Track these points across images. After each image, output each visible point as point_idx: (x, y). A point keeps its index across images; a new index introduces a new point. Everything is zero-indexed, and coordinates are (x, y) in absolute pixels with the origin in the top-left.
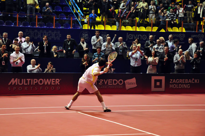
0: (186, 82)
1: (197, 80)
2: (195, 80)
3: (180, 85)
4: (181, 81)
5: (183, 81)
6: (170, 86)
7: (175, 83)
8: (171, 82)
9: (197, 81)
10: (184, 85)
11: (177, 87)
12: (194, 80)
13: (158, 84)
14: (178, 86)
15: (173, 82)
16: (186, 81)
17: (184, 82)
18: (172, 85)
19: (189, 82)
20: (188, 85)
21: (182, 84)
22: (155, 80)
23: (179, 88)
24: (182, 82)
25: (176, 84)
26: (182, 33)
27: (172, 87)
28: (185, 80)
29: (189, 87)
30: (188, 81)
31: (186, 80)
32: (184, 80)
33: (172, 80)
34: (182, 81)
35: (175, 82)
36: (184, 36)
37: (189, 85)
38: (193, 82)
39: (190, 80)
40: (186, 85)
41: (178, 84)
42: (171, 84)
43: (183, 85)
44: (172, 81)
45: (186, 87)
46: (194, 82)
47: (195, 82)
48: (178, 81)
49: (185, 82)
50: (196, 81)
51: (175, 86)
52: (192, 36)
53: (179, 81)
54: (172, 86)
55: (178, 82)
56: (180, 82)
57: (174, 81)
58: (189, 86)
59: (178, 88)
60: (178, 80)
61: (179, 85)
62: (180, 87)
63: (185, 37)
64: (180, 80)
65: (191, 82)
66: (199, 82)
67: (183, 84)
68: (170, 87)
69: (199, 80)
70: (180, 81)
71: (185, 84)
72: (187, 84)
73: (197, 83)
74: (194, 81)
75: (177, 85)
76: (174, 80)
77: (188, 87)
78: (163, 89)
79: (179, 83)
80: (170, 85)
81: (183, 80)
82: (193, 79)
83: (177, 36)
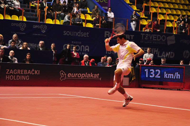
0: (25, 74)
1: (37, 71)
2: (36, 71)
3: (18, 77)
4: (19, 72)
5: (22, 72)
6: (7, 77)
7: (13, 73)
8: (7, 73)
9: (38, 72)
10: (23, 76)
11: (14, 79)
12: (34, 71)
14: (16, 78)
15: (10, 72)
16: (25, 72)
17: (22, 73)
18: (9, 76)
19: (28, 73)
20: (28, 77)
21: (20, 75)
23: (16, 80)
24: (20, 74)
25: (13, 75)
26: (23, 22)
27: (9, 79)
28: (24, 71)
30: (27, 72)
31: (25, 71)
32: (22, 71)
33: (9, 70)
34: (20, 72)
35: (12, 72)
36: (25, 25)
37: (29, 76)
38: (33, 73)
39: (29, 71)
40: (25, 76)
42: (8, 75)
43: (21, 76)
44: (9, 72)
45: (25, 79)
46: (34, 73)
47: (35, 74)
48: (16, 72)
49: (24, 73)
50: (36, 72)
51: (12, 77)
52: (34, 27)
53: (17, 71)
54: (9, 77)
55: (15, 73)
56: (18, 73)
57: (11, 72)
58: (28, 78)
59: (16, 79)
60: (15, 71)
61: (17, 76)
62: (18, 78)
63: (26, 27)
64: (18, 70)
65: (30, 73)
66: (39, 74)
67: (22, 75)
68: (6, 79)
69: (39, 71)
70: (18, 72)
71: (24, 75)
72: (26, 75)
73: (37, 74)
74: (34, 72)
75: (14, 76)
76: (11, 70)
77: (28, 79)
79: (17, 75)
80: (7, 76)
81: (22, 70)
82: (33, 70)
83: (17, 26)
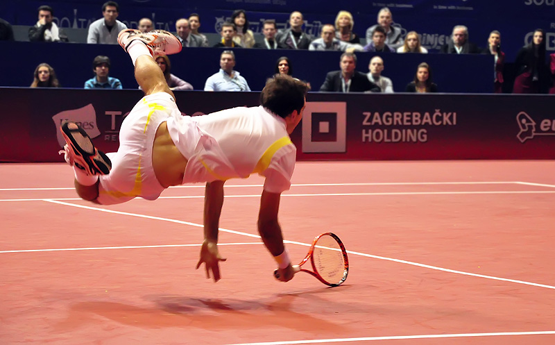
0: (414, 123)
1: (450, 114)
2: (445, 114)
3: (396, 134)
4: (399, 119)
5: (405, 118)
6: (364, 135)
7: (380, 123)
8: (365, 123)
9: (451, 118)
10: (409, 131)
11: (386, 140)
12: (440, 115)
13: (324, 127)
14: (389, 136)
15: (374, 121)
16: (414, 118)
17: (408, 121)
18: (370, 131)
19: (424, 121)
20: (423, 133)
21: (401, 127)
22: (313, 114)
23: (391, 142)
24: (400, 123)
25: (383, 127)
27: (370, 140)
28: (411, 116)
29: (425, 140)
30: (422, 118)
31: (416, 116)
32: (408, 116)
33: (369, 114)
34: (402, 120)
35: (379, 121)
37: (425, 131)
38: (437, 121)
39: (427, 114)
40: (415, 131)
41: (390, 128)
42: (367, 128)
43: (404, 131)
44: (370, 120)
45: (414, 140)
46: (440, 123)
47: (445, 123)
48: (390, 119)
49: (410, 121)
50: (446, 118)
51: (378, 134)
53: (392, 117)
54: (369, 135)
55: (388, 121)
56: (395, 123)
57: (377, 119)
58: (425, 136)
59: (389, 141)
60: (388, 116)
61: (394, 131)
62: (396, 137)
64: (396, 114)
65: (429, 121)
66: (455, 123)
67: (407, 127)
68: (364, 140)
69: (455, 114)
70: (395, 119)
71: (412, 127)
72: (419, 127)
73: (450, 123)
74: (439, 118)
75: (386, 131)
76: (377, 114)
77: (422, 138)
78: (340, 144)
79: (392, 127)
80: (364, 131)
81: (405, 114)
82: (437, 113)
